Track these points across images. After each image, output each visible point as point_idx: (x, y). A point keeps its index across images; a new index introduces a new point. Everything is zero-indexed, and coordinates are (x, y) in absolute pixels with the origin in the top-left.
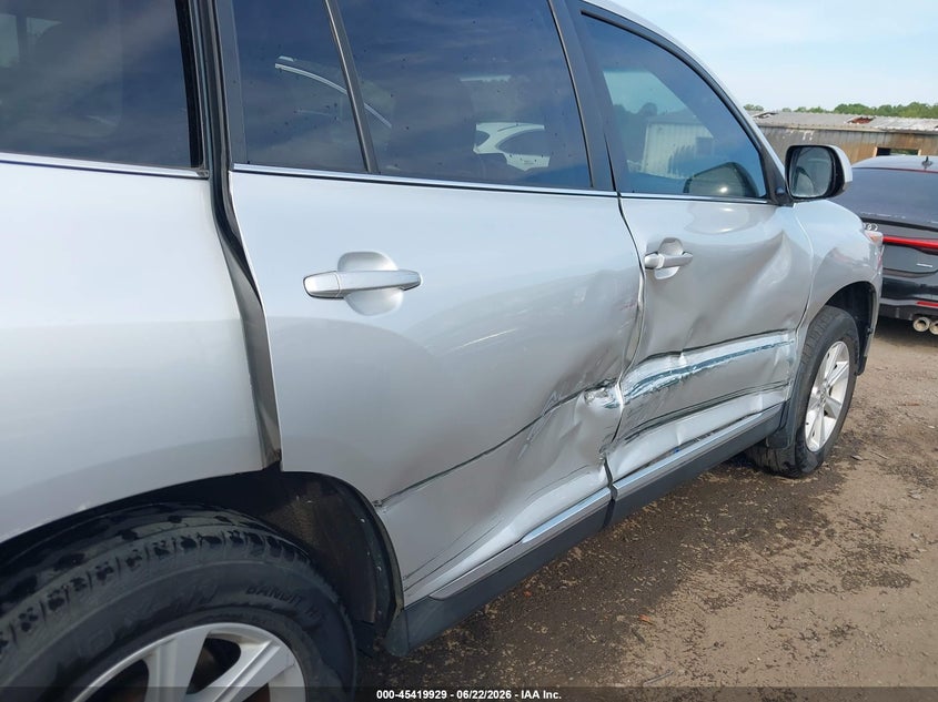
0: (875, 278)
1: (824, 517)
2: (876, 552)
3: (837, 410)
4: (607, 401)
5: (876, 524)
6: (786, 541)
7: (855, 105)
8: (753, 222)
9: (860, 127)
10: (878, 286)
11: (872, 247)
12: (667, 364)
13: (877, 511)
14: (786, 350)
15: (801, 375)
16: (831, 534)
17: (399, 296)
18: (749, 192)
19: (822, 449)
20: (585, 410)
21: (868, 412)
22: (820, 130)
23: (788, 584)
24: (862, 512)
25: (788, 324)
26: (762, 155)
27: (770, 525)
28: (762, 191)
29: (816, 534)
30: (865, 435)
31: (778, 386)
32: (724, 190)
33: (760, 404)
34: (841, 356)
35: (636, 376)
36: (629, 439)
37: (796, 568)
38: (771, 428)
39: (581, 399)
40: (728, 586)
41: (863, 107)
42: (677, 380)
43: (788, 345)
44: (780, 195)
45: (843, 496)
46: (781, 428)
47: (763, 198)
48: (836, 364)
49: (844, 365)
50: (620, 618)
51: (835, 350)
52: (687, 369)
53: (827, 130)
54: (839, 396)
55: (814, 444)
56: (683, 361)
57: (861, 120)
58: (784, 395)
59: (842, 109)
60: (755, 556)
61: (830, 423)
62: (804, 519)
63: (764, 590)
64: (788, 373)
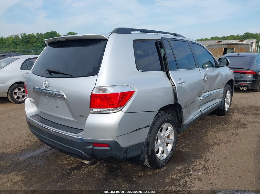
0: (233, 79)
1: (230, 121)
2: (240, 124)
3: (229, 103)
4: (200, 99)
5: (239, 121)
6: (225, 124)
7: (216, 37)
8: (214, 71)
9: (219, 43)
10: (234, 80)
11: (232, 73)
12: (206, 94)
13: (239, 119)
14: (221, 92)
15: (223, 96)
16: (232, 123)
17: (183, 83)
18: (213, 66)
19: (228, 110)
20: (198, 100)
21: (234, 105)
22: (209, 45)
23: (227, 129)
24: (236, 119)
25: (221, 87)
26: (214, 60)
27: (221, 122)
28: (215, 65)
29: (230, 123)
30: (234, 109)
31: (220, 98)
32: (207, 66)
33: (218, 101)
34: (229, 93)
35: (203, 95)
36: (202, 105)
37: (227, 127)
38: (220, 105)
39: (197, 98)
40: (217, 130)
41: (218, 37)
42: (207, 96)
43: (221, 91)
44: (218, 66)
45: (233, 118)
46: (221, 106)
47: (215, 67)
48: (228, 95)
49: (230, 95)
50: (202, 135)
51: (228, 92)
52: (208, 94)
53: (211, 45)
54: (229, 101)
55: (226, 109)
56: (208, 93)
57: (219, 42)
58: (221, 99)
59: (213, 39)
60: (220, 126)
61: (228, 106)
62: (227, 121)
63: (223, 130)
64: (222, 95)
